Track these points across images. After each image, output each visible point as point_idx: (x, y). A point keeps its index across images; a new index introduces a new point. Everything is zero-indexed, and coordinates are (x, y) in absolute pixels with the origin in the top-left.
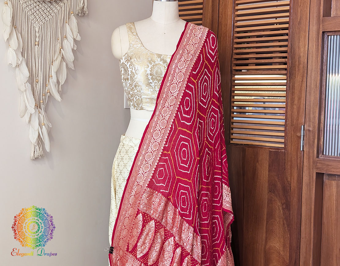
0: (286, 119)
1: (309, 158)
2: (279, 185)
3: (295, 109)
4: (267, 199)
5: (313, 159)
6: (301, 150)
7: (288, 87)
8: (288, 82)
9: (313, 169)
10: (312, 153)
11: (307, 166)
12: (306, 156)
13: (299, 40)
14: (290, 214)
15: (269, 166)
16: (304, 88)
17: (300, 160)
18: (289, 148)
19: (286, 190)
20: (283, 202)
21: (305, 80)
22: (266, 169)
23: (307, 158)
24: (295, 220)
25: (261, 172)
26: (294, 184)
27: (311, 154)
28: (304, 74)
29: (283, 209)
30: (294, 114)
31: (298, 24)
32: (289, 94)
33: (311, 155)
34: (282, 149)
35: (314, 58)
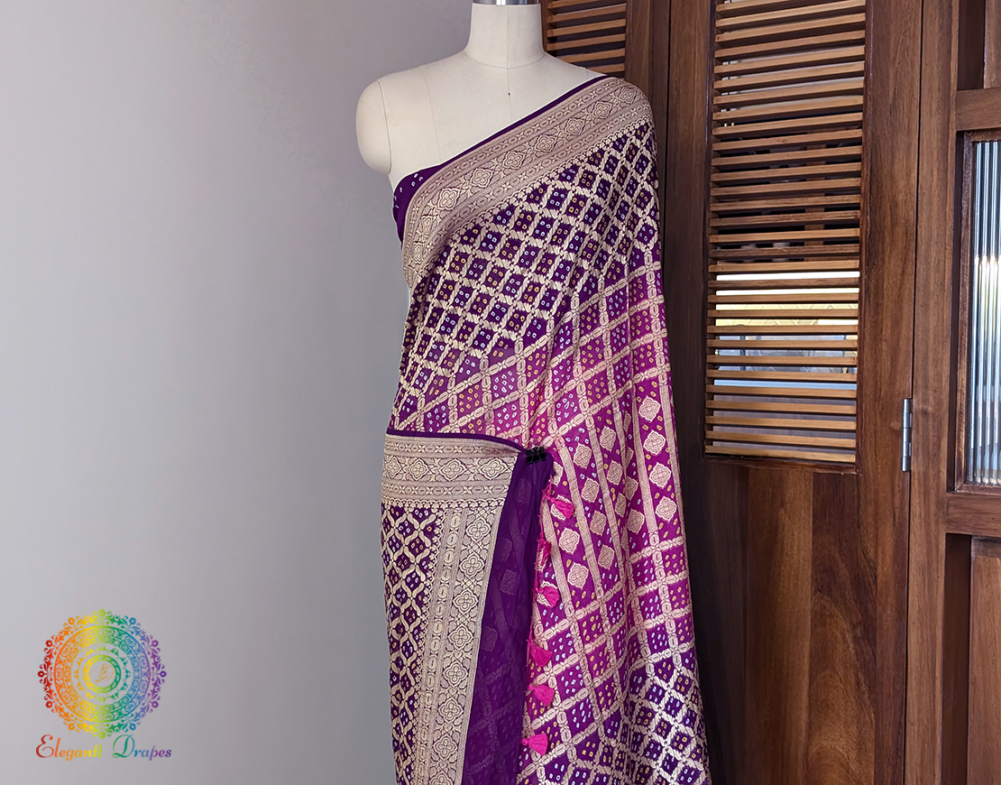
0: (860, 382)
1: (926, 494)
2: (844, 572)
3: (884, 353)
4: (809, 612)
5: (937, 495)
6: (904, 469)
7: (863, 292)
8: (864, 277)
9: (937, 522)
10: (934, 479)
11: (920, 514)
12: (916, 486)
13: (893, 157)
14: (875, 656)
15: (814, 516)
16: (907, 292)
17: (902, 499)
18: (869, 463)
19: (863, 586)
20: (854, 620)
21: (910, 269)
22: (806, 527)
23: (919, 493)
24: (891, 671)
25: (793, 534)
26: (885, 568)
27: (932, 480)
28: (907, 254)
29: (855, 639)
30: (881, 368)
31: (888, 113)
32: (868, 310)
33: (932, 482)
34: (850, 468)
35: (936, 209)
